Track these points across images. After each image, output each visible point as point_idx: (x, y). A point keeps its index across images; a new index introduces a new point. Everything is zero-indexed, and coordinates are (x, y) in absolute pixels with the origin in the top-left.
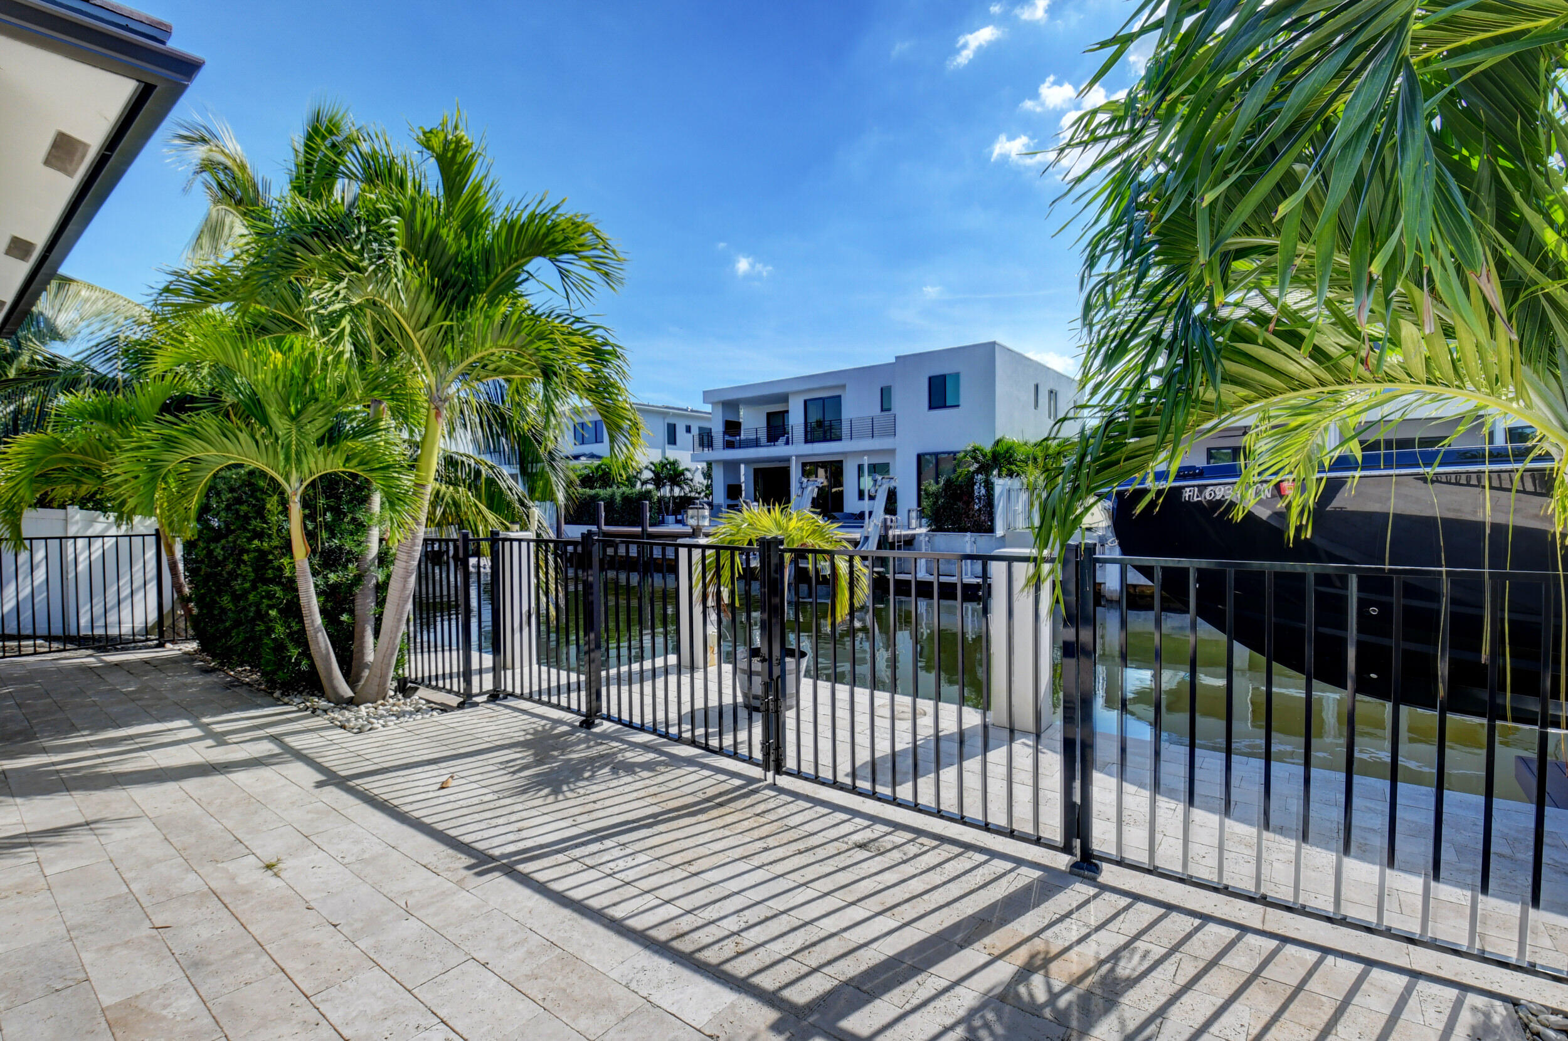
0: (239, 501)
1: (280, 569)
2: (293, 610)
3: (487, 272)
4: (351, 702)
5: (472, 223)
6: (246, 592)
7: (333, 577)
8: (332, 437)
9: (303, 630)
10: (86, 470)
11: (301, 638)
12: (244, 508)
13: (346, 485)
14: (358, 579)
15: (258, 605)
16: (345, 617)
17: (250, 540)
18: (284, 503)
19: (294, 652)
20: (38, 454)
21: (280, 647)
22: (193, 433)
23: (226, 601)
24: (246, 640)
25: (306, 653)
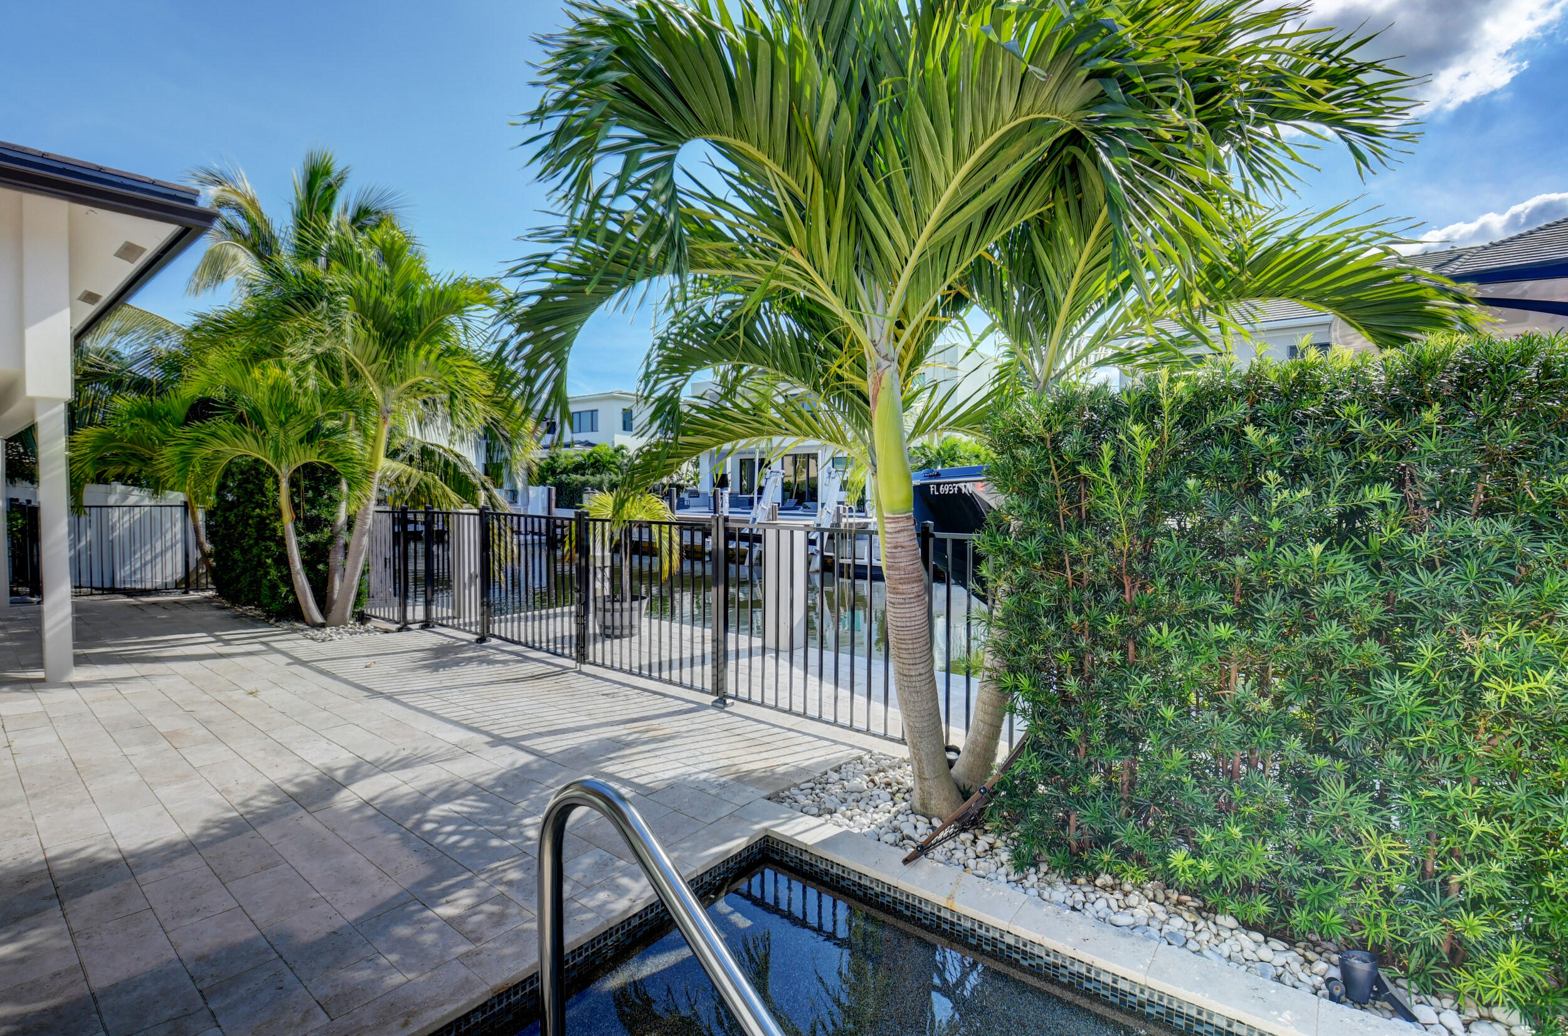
0: (247, 481)
1: (275, 530)
2: (283, 560)
3: (419, 323)
4: (323, 626)
5: (406, 292)
6: (251, 547)
7: (312, 537)
8: (310, 437)
9: (289, 575)
10: (133, 455)
11: (288, 580)
12: (250, 486)
13: (324, 472)
14: (332, 539)
15: (259, 556)
16: (321, 567)
17: (254, 509)
18: (277, 482)
19: (284, 590)
20: (98, 443)
21: (274, 587)
22: (213, 435)
23: (237, 554)
24: (251, 584)
25: (292, 591)
